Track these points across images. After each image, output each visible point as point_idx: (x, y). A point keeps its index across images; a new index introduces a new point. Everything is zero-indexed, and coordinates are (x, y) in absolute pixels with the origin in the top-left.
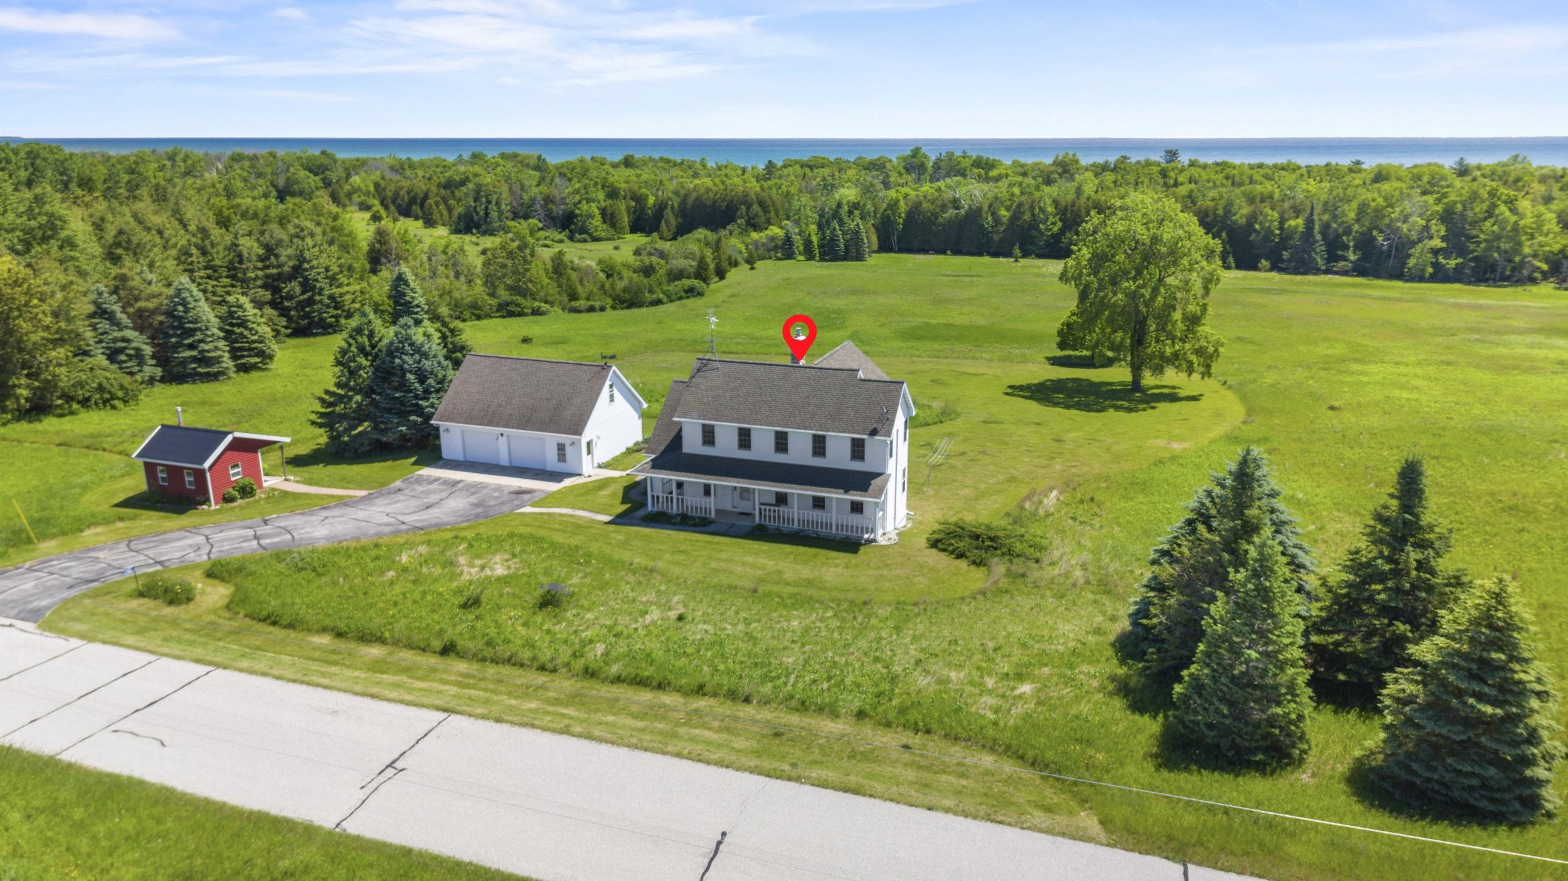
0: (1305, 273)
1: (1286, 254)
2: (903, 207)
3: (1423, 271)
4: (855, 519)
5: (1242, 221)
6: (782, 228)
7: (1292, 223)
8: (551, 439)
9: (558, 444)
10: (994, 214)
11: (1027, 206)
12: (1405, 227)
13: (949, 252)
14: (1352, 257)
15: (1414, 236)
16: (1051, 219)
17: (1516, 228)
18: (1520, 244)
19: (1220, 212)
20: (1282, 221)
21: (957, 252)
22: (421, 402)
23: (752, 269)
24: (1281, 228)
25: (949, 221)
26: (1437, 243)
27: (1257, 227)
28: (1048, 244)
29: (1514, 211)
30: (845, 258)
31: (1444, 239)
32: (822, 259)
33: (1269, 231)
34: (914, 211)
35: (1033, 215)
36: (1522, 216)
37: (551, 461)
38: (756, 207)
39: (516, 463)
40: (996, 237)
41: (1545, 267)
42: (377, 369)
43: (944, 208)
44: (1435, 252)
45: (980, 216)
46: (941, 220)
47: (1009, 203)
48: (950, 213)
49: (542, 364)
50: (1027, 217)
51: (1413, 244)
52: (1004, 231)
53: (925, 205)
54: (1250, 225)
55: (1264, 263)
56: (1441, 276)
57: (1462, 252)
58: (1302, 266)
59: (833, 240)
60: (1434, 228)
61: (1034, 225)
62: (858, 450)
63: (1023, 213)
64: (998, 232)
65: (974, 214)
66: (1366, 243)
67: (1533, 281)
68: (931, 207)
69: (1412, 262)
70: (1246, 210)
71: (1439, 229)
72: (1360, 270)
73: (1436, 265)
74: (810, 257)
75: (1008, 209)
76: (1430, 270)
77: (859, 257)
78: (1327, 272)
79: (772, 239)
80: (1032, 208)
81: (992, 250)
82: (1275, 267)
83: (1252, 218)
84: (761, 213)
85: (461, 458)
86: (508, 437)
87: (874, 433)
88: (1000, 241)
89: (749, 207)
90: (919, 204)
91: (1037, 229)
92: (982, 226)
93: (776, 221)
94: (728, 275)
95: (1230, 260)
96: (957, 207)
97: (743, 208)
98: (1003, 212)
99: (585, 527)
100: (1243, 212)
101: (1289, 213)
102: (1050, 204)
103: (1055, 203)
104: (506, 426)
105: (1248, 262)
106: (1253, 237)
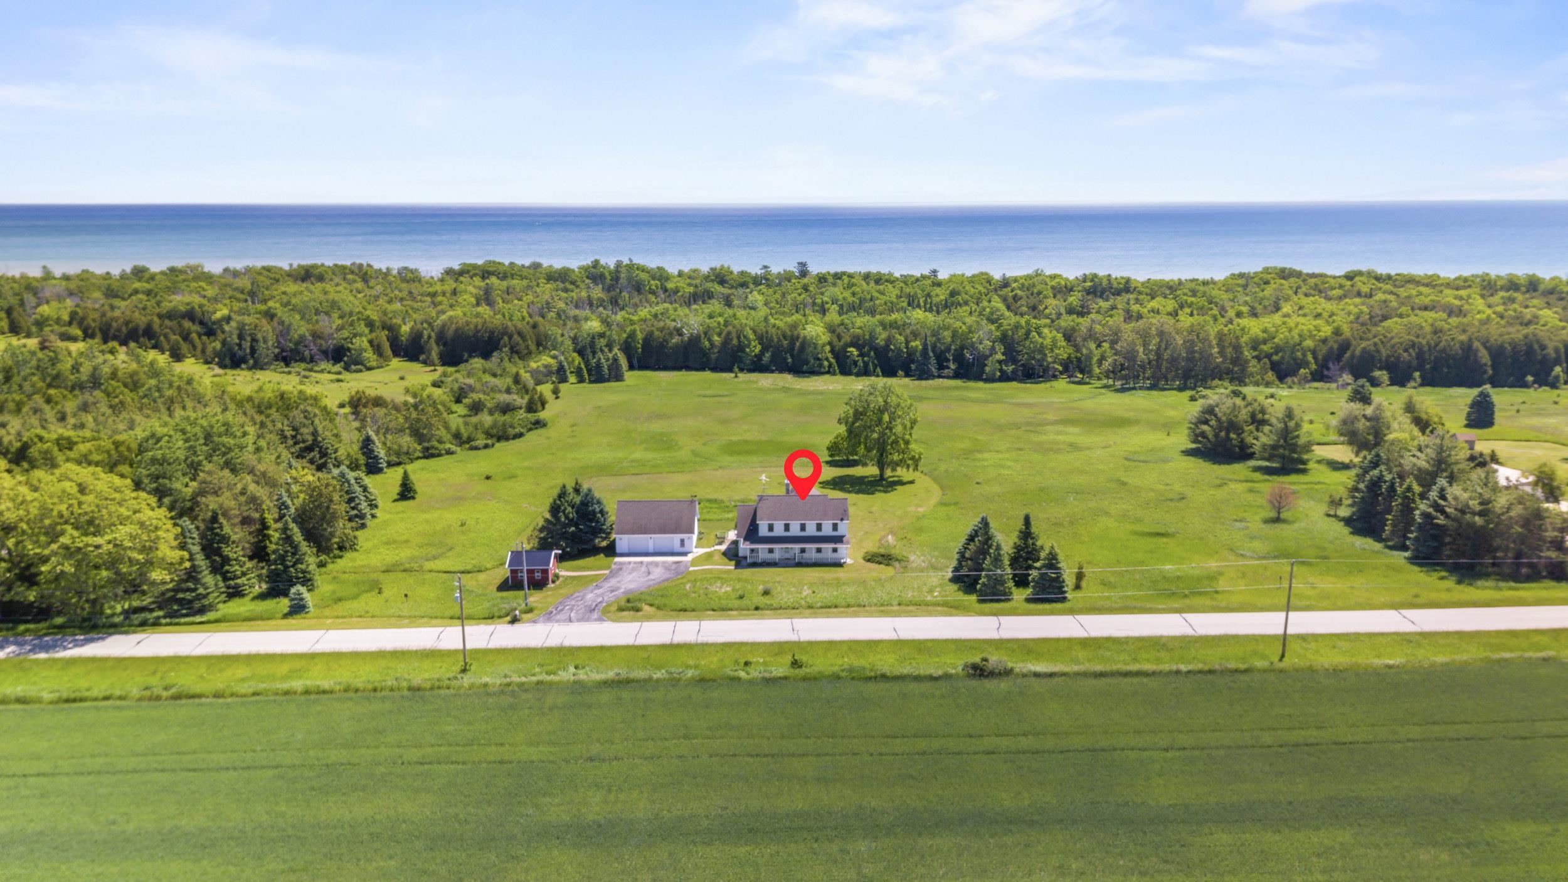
0: (927, 379)
1: (913, 366)
2: (640, 336)
3: (994, 374)
4: (835, 555)
5: (882, 343)
6: (554, 357)
7: (913, 344)
8: (677, 538)
9: (681, 539)
10: (709, 340)
11: (734, 334)
12: (981, 347)
13: (684, 369)
14: (953, 366)
15: (987, 353)
16: (753, 344)
17: (1042, 346)
18: (1045, 355)
19: (867, 337)
20: (907, 342)
21: (689, 368)
22: (603, 527)
23: (557, 394)
24: (907, 348)
25: (676, 346)
26: (1000, 357)
27: (892, 347)
28: (753, 362)
29: (1039, 334)
30: (608, 380)
31: (1003, 354)
32: (591, 382)
33: (899, 350)
34: (648, 340)
35: (739, 341)
36: (1044, 338)
37: (677, 547)
38: (516, 336)
40: (713, 357)
41: (1061, 368)
43: (671, 334)
44: (1000, 362)
45: (700, 341)
46: (670, 345)
47: (718, 330)
48: (676, 340)
49: (660, 503)
50: (735, 342)
51: (987, 357)
52: (718, 352)
53: (657, 333)
54: (887, 346)
55: (901, 373)
56: (1005, 378)
57: (1014, 361)
58: (923, 374)
59: (599, 366)
60: (997, 348)
61: (741, 348)
62: (835, 527)
63: (732, 339)
64: (714, 354)
65: (695, 341)
66: (959, 358)
67: (1055, 377)
68: (662, 335)
69: (987, 369)
70: (884, 335)
71: (999, 348)
72: (957, 375)
73: (1001, 370)
74: (581, 380)
75: (719, 335)
76: (998, 374)
77: (619, 378)
78: (940, 377)
80: (739, 337)
81: (711, 367)
82: (907, 375)
83: (889, 341)
85: (627, 551)
86: (653, 538)
87: (842, 520)
88: (717, 360)
89: (510, 337)
90: (651, 333)
91: (743, 351)
92: (701, 349)
93: (533, 347)
94: (547, 406)
95: (878, 370)
96: (681, 334)
97: (506, 338)
98: (716, 338)
99: (728, 572)
100: (882, 337)
101: (911, 337)
102: (750, 332)
103: (755, 332)
104: (654, 533)
105: (889, 372)
106: (890, 354)
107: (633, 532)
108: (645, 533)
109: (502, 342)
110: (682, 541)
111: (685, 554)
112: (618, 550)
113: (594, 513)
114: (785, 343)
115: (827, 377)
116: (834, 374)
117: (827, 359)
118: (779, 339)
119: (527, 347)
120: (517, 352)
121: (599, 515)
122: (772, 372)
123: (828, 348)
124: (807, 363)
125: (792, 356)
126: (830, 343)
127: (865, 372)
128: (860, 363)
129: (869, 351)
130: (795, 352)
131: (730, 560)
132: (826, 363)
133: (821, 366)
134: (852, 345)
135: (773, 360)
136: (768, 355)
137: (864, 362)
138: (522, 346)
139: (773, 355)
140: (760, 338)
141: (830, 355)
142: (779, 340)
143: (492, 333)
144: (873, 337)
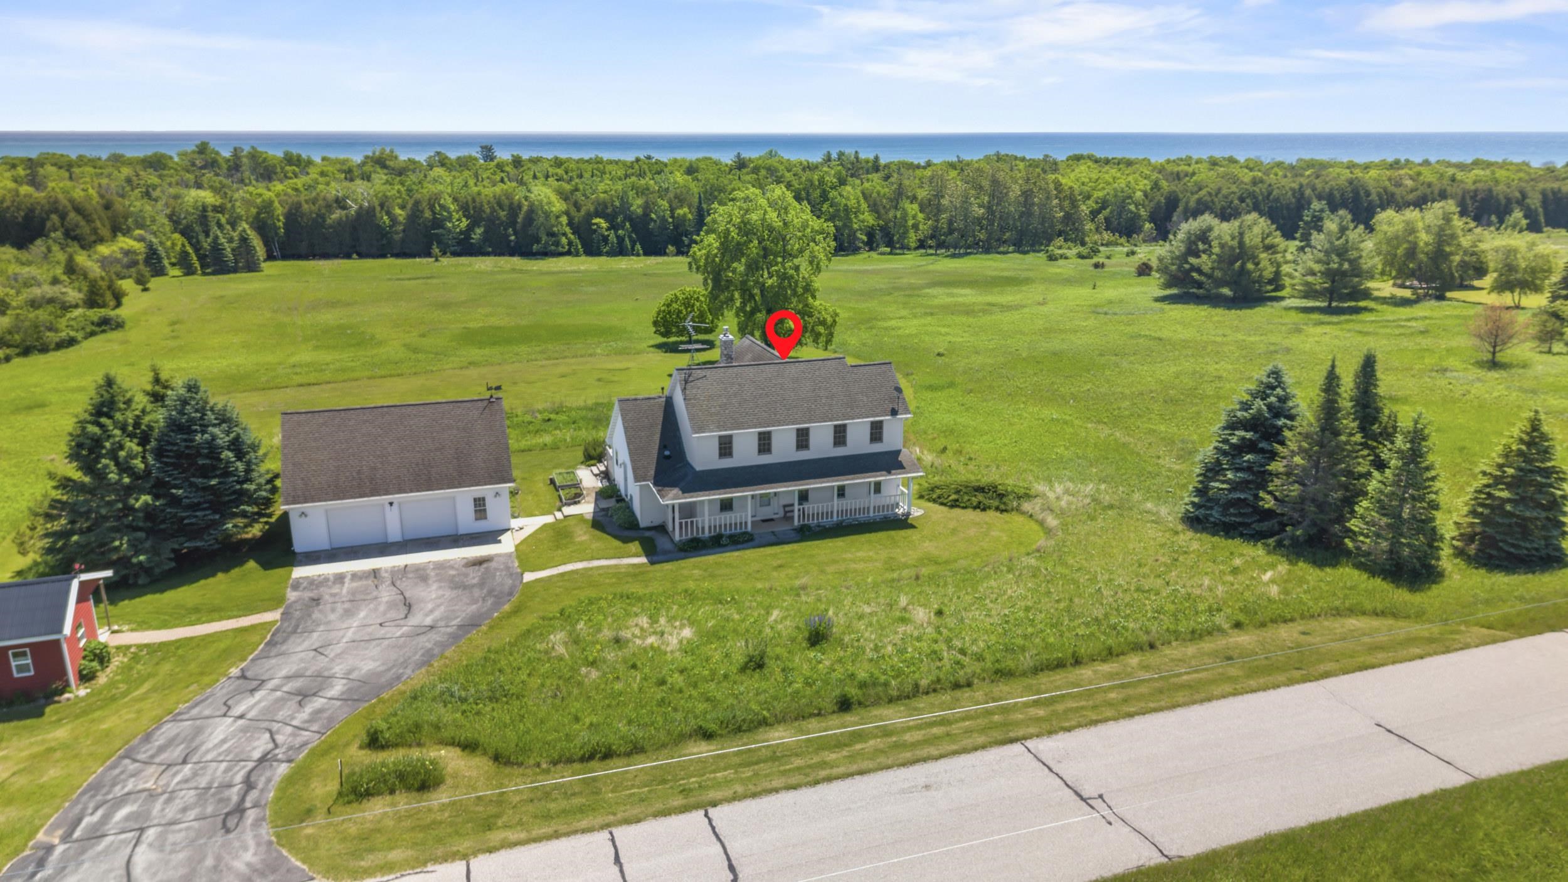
2: (279, 210)
4: (880, 501)
5: (640, 211)
6: (141, 239)
7: (680, 212)
8: (463, 497)
9: (475, 500)
10: (388, 213)
11: (424, 204)
13: (355, 256)
16: (456, 216)
17: (847, 210)
18: (852, 222)
19: (617, 204)
20: (672, 210)
21: (361, 256)
22: (245, 486)
23: (146, 290)
24: (672, 217)
25: (339, 222)
27: (653, 216)
28: (460, 243)
30: (235, 270)
32: (204, 274)
33: (664, 219)
34: (293, 215)
35: (434, 213)
36: (848, 199)
37: (466, 521)
38: (72, 215)
39: (410, 536)
40: (397, 237)
41: (865, 238)
42: (159, 453)
43: (328, 207)
45: (374, 215)
46: (329, 221)
47: (399, 201)
48: (337, 215)
49: (403, 410)
50: (428, 214)
52: (404, 231)
53: (307, 207)
54: (646, 215)
55: (671, 248)
59: (216, 248)
61: (438, 223)
62: (877, 432)
63: (422, 212)
64: (397, 233)
65: (366, 217)
67: (861, 250)
68: (314, 208)
70: (640, 201)
74: (189, 271)
75: (403, 207)
77: (252, 267)
79: (127, 253)
80: (432, 208)
81: (395, 251)
82: (680, 252)
83: (647, 208)
84: (83, 223)
85: (326, 546)
86: (400, 504)
87: (894, 412)
88: (403, 241)
89: (63, 217)
90: (298, 205)
91: (442, 227)
92: (379, 226)
93: (105, 232)
94: (125, 300)
95: (638, 247)
96: (344, 207)
97: (54, 217)
98: (398, 211)
99: (635, 573)
100: (637, 204)
101: (675, 203)
102: (450, 200)
103: (455, 200)
104: (401, 491)
105: (654, 248)
106: (652, 225)
107: (339, 492)
108: (375, 492)
109: (49, 224)
110: (480, 505)
111: (492, 537)
112: (300, 544)
113: (213, 450)
114: (502, 214)
115: (568, 258)
116: (577, 255)
117: (565, 234)
118: (492, 208)
119: (95, 231)
120: (75, 238)
121: (228, 455)
122: (488, 254)
123: (564, 220)
124: (538, 241)
125: (515, 233)
126: (567, 213)
127: (620, 251)
128: (612, 237)
129: (623, 222)
130: (518, 226)
131: (626, 540)
132: (564, 240)
133: (557, 244)
134: (598, 214)
135: (487, 238)
136: (479, 231)
137: (618, 237)
138: (85, 229)
139: (485, 232)
140: (465, 208)
141: (568, 230)
142: (493, 210)
143: (31, 210)
144: (625, 204)
